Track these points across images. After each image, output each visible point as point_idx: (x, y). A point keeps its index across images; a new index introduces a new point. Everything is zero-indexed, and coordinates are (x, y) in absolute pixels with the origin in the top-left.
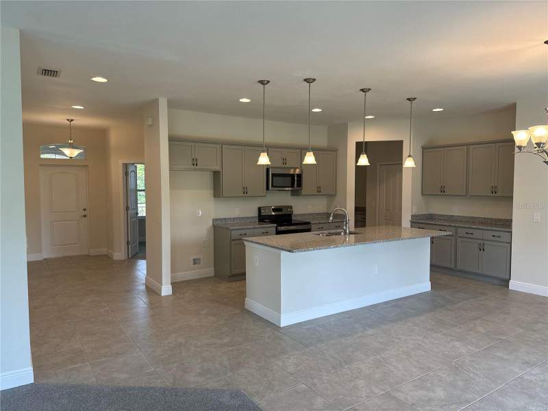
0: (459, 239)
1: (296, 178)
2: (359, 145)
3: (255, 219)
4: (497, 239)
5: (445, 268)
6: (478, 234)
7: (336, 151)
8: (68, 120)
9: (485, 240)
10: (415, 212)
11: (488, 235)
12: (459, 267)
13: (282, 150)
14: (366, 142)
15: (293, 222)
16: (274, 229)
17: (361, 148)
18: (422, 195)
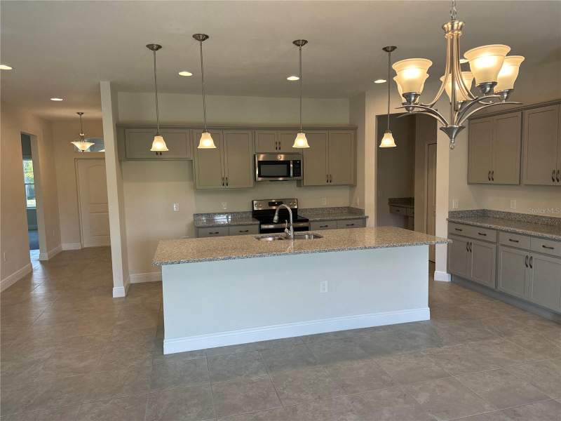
0: (500, 247)
1: (291, 166)
2: (381, 119)
3: (248, 214)
4: (550, 252)
5: (482, 286)
6: (524, 242)
7: (355, 129)
8: (78, 113)
9: (534, 252)
10: (455, 207)
11: (537, 245)
12: (501, 287)
13: (275, 132)
14: (390, 115)
15: (299, 218)
16: (257, 227)
17: (385, 124)
18: (469, 183)
